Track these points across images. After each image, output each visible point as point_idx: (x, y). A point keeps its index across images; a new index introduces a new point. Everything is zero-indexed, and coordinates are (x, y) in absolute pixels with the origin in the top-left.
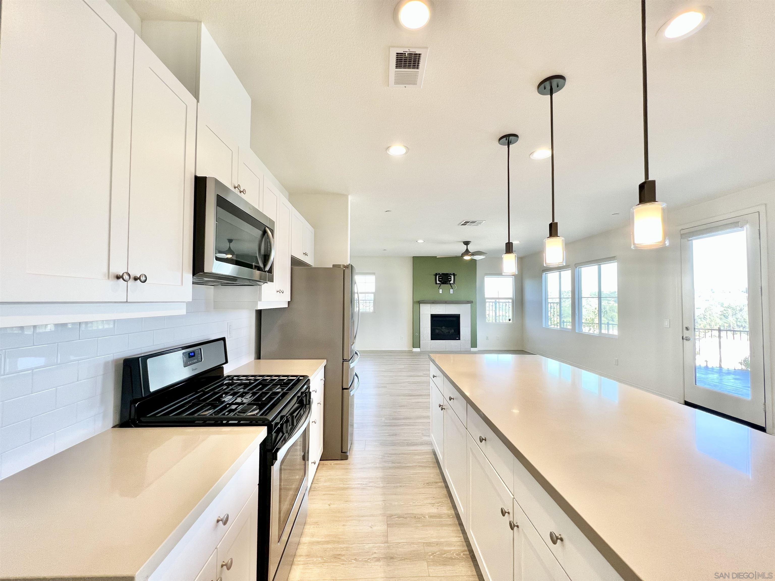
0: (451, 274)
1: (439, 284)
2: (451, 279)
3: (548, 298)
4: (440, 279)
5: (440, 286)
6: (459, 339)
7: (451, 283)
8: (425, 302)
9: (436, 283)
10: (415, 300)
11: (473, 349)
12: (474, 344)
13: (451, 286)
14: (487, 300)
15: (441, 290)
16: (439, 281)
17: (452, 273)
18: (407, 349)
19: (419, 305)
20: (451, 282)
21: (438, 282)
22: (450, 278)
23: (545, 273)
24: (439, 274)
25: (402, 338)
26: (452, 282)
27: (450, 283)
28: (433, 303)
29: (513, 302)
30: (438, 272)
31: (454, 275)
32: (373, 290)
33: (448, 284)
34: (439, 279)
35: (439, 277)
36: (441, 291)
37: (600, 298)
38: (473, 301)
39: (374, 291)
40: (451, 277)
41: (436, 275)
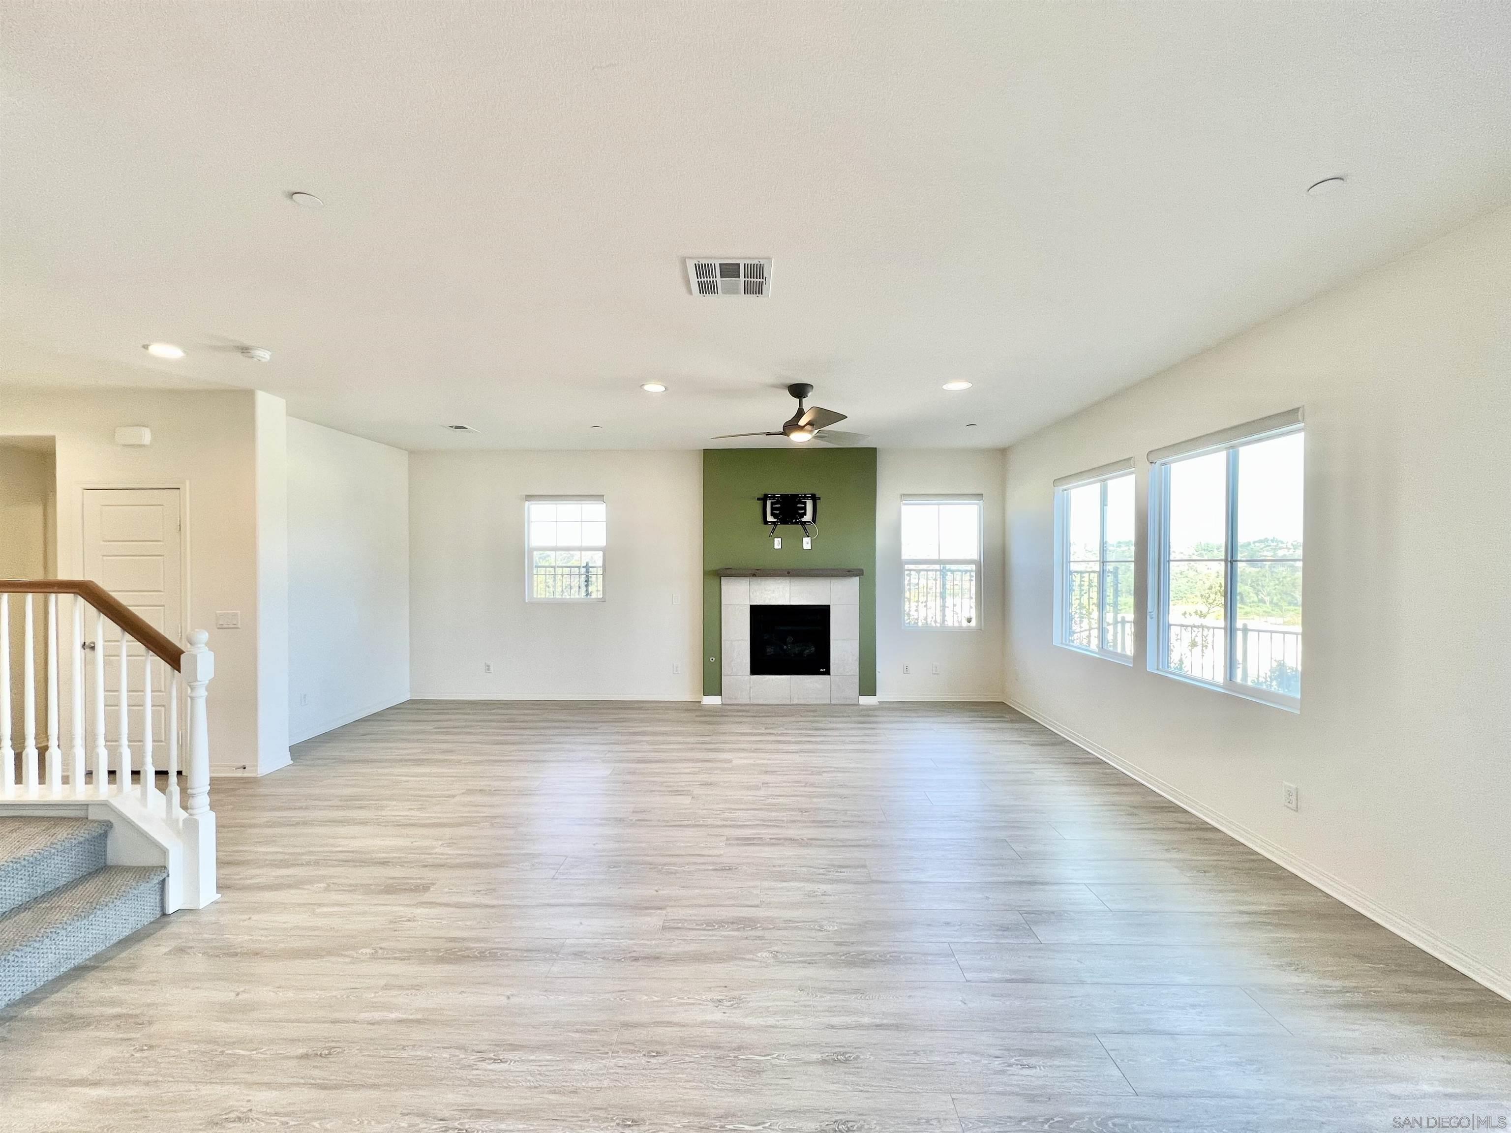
0: (805, 497)
1: (773, 523)
2: (805, 508)
3: (1070, 562)
4: (776, 509)
5: (774, 529)
6: (828, 673)
7: (805, 522)
8: (733, 572)
9: (766, 522)
10: (707, 569)
11: (865, 700)
12: (868, 686)
13: (805, 529)
14: (906, 567)
15: (780, 539)
16: (772, 514)
17: (808, 492)
18: (687, 697)
19: (719, 580)
20: (805, 519)
21: (770, 518)
22: (802, 508)
23: (1061, 488)
24: (773, 497)
25: (677, 667)
26: (808, 517)
27: (803, 520)
28: (754, 575)
29: (978, 573)
30: (770, 492)
31: (814, 498)
32: (602, 542)
33: (796, 523)
34: (772, 509)
35: (772, 504)
36: (777, 543)
37: (1231, 561)
38: (862, 570)
39: (605, 544)
40: (805, 503)
41: (765, 498)
